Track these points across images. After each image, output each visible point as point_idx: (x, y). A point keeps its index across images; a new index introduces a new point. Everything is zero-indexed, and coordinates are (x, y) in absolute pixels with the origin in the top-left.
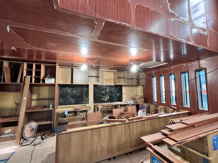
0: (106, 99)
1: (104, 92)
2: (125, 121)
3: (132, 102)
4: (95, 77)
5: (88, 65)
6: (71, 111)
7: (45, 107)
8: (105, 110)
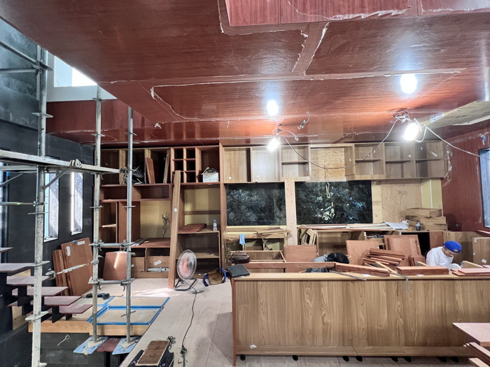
0: (327, 215)
1: (320, 198)
2: (387, 274)
3: (404, 226)
4: (297, 165)
5: (283, 139)
6: (250, 237)
7: (205, 226)
8: (324, 241)
